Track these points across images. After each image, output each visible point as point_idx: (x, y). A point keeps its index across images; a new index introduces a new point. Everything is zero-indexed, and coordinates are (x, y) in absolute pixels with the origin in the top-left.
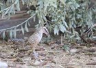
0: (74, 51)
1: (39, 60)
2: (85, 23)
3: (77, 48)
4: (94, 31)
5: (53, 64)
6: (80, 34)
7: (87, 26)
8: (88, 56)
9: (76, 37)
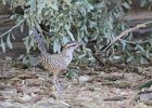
0: (84, 78)
1: (29, 94)
2: (101, 35)
3: (89, 74)
4: (116, 47)
5: (51, 100)
6: (94, 52)
7: (105, 40)
8: (106, 87)
9: (87, 56)
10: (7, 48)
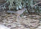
1: (10, 21)
2: (30, 5)
3: (26, 16)
4: (33, 8)
6: (27, 9)
8: (31, 19)
9: (26, 11)
10: (4, 8)
